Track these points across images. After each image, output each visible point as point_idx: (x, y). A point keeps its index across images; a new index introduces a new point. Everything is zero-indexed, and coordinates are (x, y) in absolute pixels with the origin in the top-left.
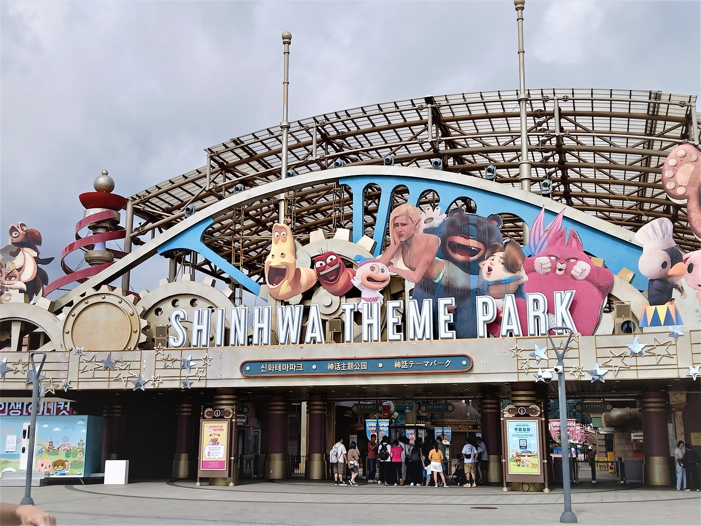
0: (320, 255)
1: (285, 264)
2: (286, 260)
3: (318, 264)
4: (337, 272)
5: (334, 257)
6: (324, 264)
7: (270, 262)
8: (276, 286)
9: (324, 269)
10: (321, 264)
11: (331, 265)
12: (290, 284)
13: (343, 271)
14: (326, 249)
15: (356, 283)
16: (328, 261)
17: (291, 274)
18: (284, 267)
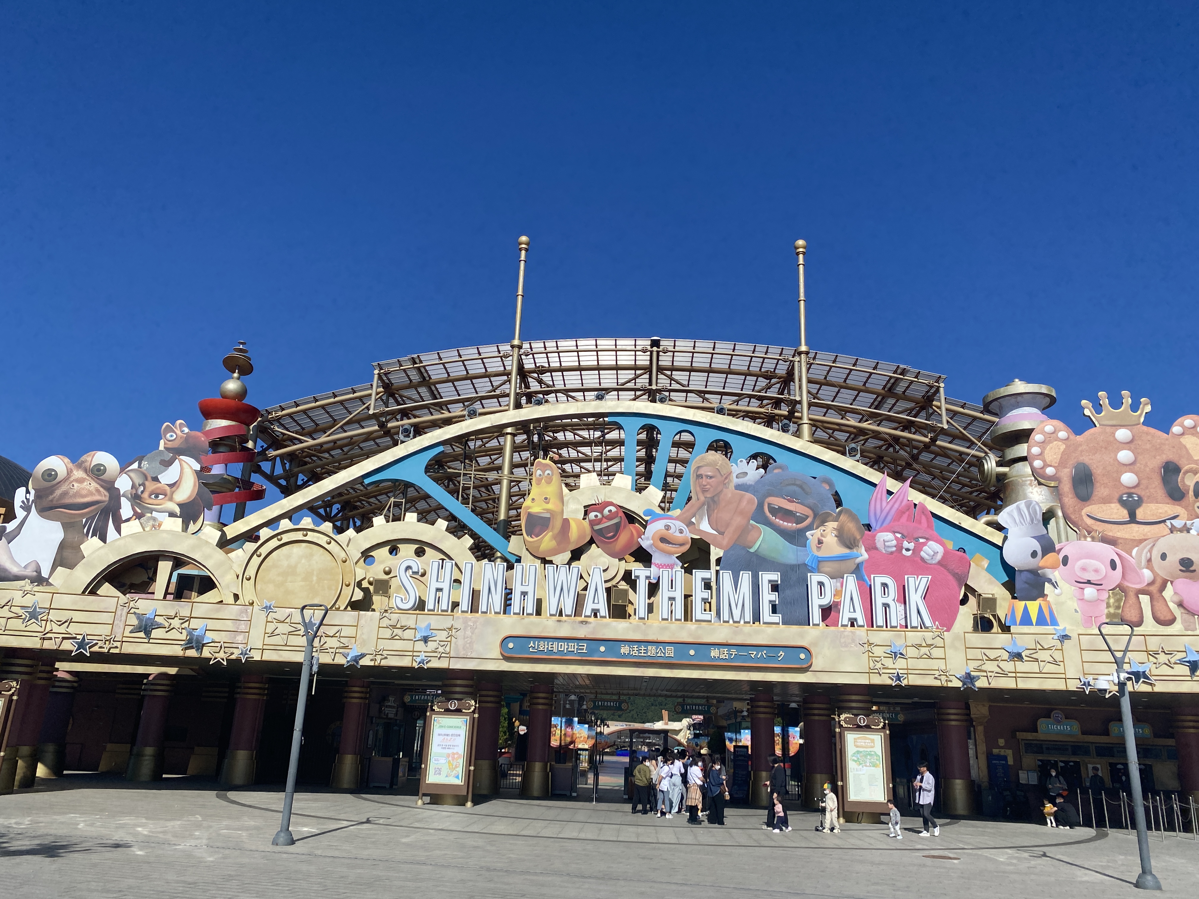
0: (595, 504)
1: (548, 511)
2: (550, 506)
3: (592, 515)
4: (617, 528)
5: (613, 509)
6: (600, 516)
7: (529, 507)
8: (536, 539)
9: (599, 522)
10: (596, 516)
11: (609, 518)
12: (554, 537)
13: (625, 527)
14: (602, 499)
15: (646, 543)
16: (606, 511)
17: (557, 524)
18: (548, 515)
